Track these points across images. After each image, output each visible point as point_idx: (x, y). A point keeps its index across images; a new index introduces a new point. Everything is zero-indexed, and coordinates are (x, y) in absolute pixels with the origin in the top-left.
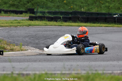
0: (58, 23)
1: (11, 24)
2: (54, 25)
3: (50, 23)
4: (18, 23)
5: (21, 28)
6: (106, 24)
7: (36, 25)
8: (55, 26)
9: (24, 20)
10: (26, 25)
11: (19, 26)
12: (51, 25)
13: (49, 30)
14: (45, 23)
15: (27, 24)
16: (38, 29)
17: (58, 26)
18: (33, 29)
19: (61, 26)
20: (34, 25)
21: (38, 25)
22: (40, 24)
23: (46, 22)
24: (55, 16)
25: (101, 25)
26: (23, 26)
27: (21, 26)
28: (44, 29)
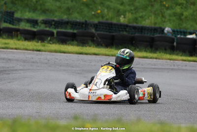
0: (36, 46)
8: (27, 50)
12: (16, 49)
14: (6, 44)
19: (39, 51)
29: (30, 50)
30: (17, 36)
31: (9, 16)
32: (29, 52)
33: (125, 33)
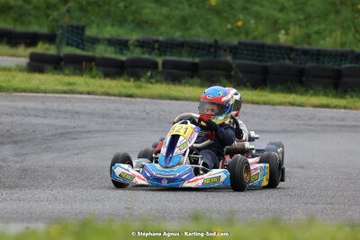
0: (125, 87)
2: (100, 90)
3: (88, 85)
7: (25, 91)
8: (108, 94)
12: (89, 93)
13: (60, 111)
14: (70, 84)
16: (20, 104)
17: (120, 96)
20: (16, 90)
21: (32, 91)
22: (43, 87)
28: (40, 105)
29: (114, 95)
30: (91, 69)
31: (77, 34)
32: (113, 98)
33: (287, 62)
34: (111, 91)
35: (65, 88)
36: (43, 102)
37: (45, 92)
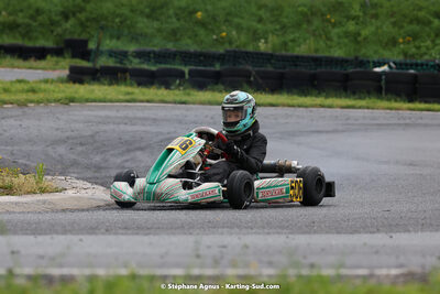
1: (5, 97)
2: (157, 98)
3: (144, 94)
4: (28, 91)
5: (41, 109)
6: (346, 97)
7: (95, 101)
9: (52, 81)
10: (57, 101)
11: (31, 102)
13: (140, 119)
15: (60, 96)
16: (103, 113)
17: (175, 103)
18: (85, 113)
20: (87, 101)
21: (100, 101)
22: (109, 97)
23: (129, 89)
24: (163, 66)
25: (329, 101)
26: (49, 101)
27: (38, 102)
28: (121, 114)
30: (125, 79)
34: (167, 99)
35: (128, 97)
36: (118, 111)
37: (111, 101)
